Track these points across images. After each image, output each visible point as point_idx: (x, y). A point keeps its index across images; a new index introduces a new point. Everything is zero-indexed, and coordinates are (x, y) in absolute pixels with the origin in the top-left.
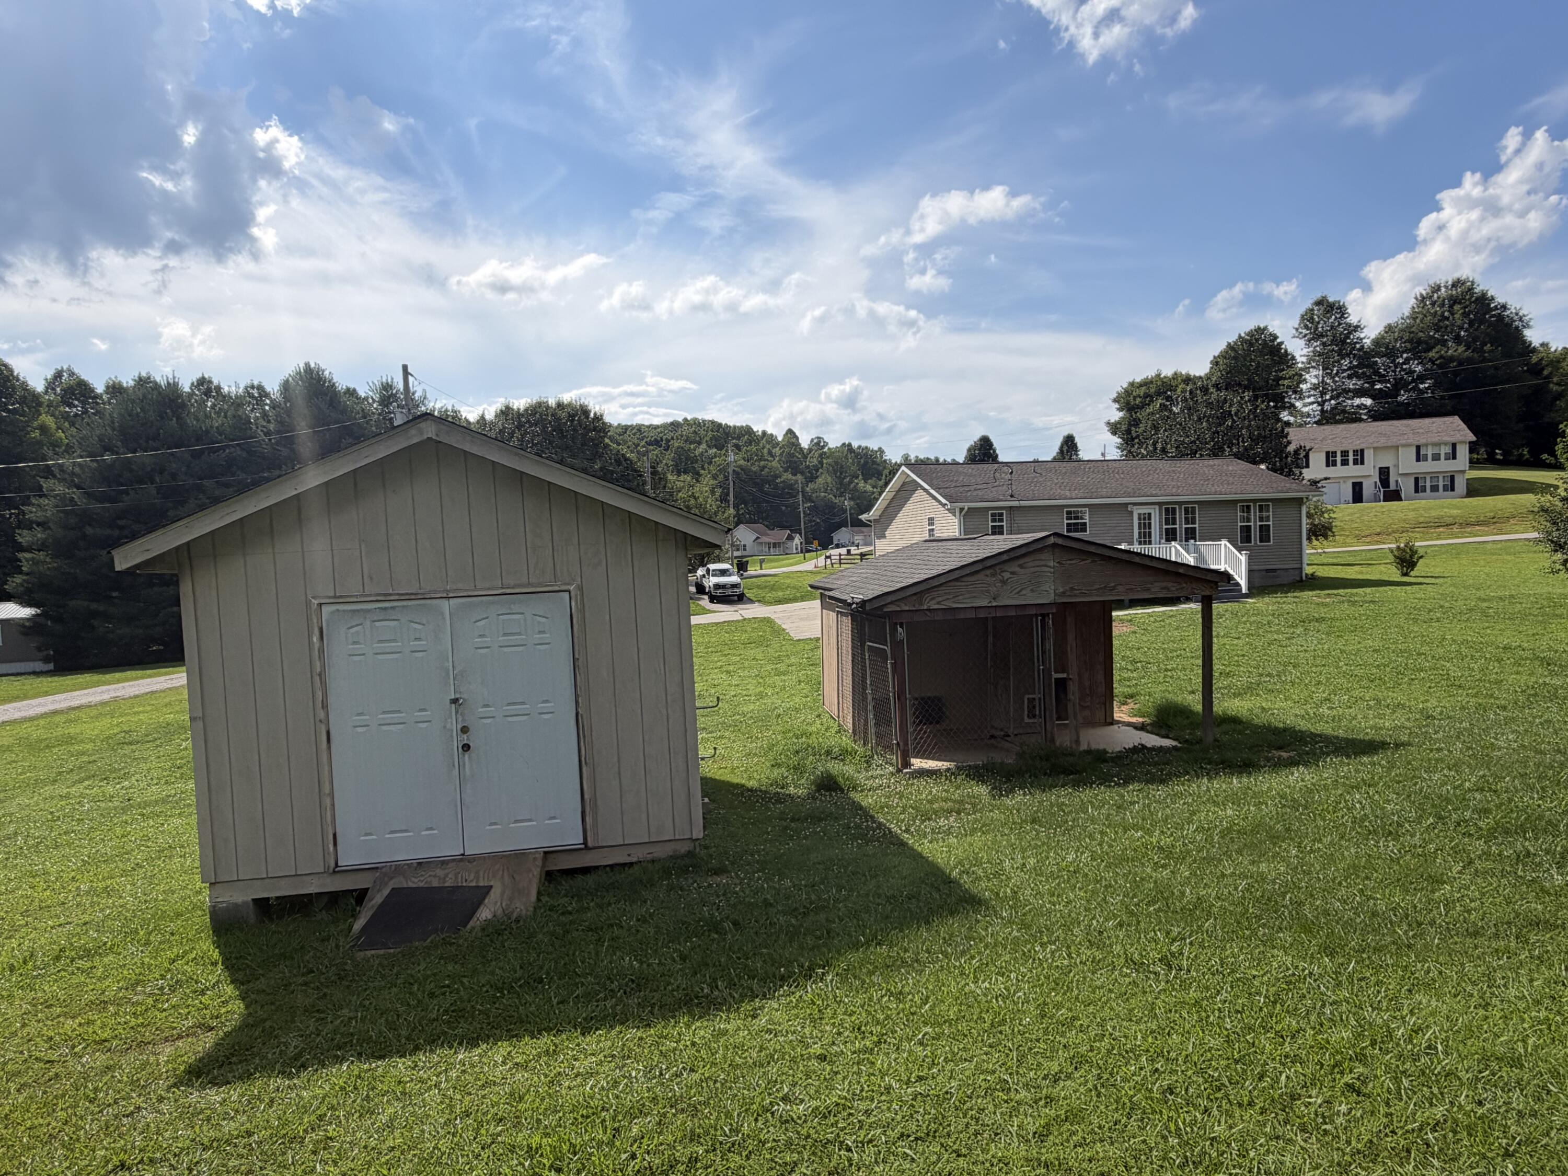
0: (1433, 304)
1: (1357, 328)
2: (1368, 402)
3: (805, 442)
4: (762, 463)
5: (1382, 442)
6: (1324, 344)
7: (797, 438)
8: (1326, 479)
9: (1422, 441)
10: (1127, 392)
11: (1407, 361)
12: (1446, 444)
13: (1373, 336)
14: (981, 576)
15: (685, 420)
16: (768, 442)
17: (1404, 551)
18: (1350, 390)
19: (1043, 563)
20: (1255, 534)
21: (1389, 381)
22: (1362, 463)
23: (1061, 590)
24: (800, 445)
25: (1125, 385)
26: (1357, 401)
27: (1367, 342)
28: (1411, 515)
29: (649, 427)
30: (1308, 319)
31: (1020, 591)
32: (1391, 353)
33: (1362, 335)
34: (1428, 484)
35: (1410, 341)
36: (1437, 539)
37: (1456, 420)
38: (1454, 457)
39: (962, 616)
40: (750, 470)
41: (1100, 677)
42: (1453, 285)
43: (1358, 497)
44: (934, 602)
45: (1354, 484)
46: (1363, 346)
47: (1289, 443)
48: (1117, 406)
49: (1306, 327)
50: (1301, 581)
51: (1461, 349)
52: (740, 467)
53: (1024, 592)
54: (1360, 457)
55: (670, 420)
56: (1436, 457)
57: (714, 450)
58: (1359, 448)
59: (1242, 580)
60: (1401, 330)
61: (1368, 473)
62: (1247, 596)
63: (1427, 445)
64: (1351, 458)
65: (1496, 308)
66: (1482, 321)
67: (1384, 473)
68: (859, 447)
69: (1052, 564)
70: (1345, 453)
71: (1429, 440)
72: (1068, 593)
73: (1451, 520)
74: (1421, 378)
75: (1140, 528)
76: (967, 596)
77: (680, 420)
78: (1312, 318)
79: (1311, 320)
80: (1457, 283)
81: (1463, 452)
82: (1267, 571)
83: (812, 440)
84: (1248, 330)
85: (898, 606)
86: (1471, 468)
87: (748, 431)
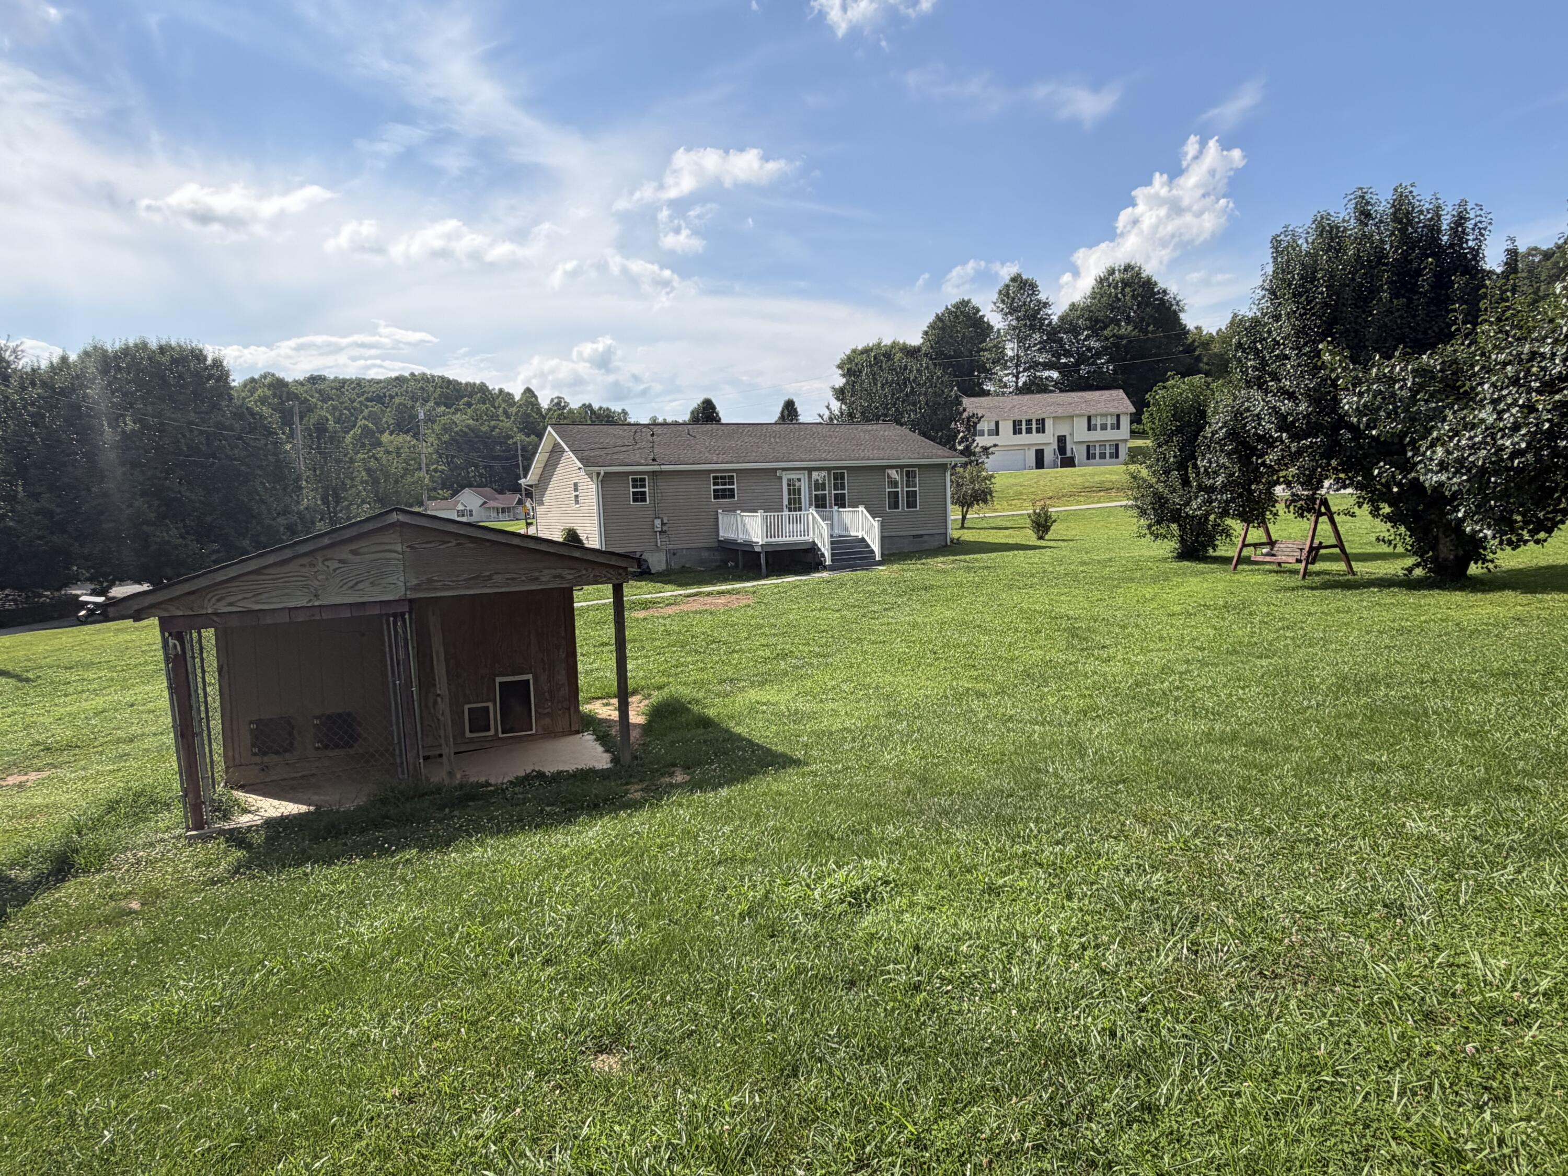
0: (1109, 286)
1: (1046, 305)
2: (1055, 375)
3: (545, 403)
4: (493, 423)
5: (1060, 411)
6: (1018, 319)
7: (536, 397)
8: (995, 446)
9: (1093, 412)
10: (850, 359)
11: (1087, 338)
12: (1111, 415)
13: (1059, 314)
14: (293, 567)
15: (412, 374)
16: (504, 401)
17: (1039, 515)
18: (1040, 363)
19: (387, 547)
20: (902, 500)
21: (1072, 356)
22: (1044, 432)
23: (415, 582)
24: (538, 404)
25: (848, 352)
26: (1046, 374)
27: (1055, 319)
28: (1079, 480)
29: (369, 381)
30: (1005, 294)
31: (356, 584)
32: (1074, 330)
33: (1050, 312)
34: (1098, 452)
35: (1090, 319)
36: (1098, 502)
37: (1121, 393)
38: (1118, 428)
39: (269, 620)
40: (480, 430)
41: (562, 677)
42: (1126, 270)
43: (1040, 464)
44: (223, 603)
45: (1037, 451)
46: (1050, 323)
47: (964, 410)
48: (840, 372)
49: (1003, 301)
50: (946, 546)
51: (1130, 328)
52: (468, 426)
53: (360, 586)
54: (1041, 424)
55: (394, 375)
56: (1104, 427)
57: (443, 408)
58: (1040, 417)
59: (876, 547)
60: (1082, 309)
61: (1048, 440)
62: (880, 563)
63: (1096, 416)
64: (1034, 426)
65: (1159, 292)
66: (1148, 304)
67: (1062, 440)
68: (600, 408)
69: (399, 548)
70: (1029, 422)
71: (1099, 411)
72: (424, 586)
73: (1109, 485)
74: (1098, 355)
75: (789, 494)
76: (274, 593)
77: (407, 374)
78: (1008, 294)
79: (1007, 295)
80: (1128, 268)
81: (1125, 422)
82: (914, 536)
83: (552, 400)
84: (954, 302)
85: (166, 610)
86: (1132, 438)
87: (483, 388)
